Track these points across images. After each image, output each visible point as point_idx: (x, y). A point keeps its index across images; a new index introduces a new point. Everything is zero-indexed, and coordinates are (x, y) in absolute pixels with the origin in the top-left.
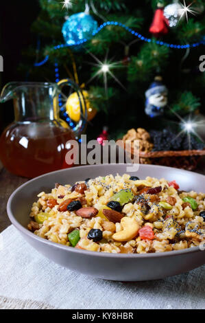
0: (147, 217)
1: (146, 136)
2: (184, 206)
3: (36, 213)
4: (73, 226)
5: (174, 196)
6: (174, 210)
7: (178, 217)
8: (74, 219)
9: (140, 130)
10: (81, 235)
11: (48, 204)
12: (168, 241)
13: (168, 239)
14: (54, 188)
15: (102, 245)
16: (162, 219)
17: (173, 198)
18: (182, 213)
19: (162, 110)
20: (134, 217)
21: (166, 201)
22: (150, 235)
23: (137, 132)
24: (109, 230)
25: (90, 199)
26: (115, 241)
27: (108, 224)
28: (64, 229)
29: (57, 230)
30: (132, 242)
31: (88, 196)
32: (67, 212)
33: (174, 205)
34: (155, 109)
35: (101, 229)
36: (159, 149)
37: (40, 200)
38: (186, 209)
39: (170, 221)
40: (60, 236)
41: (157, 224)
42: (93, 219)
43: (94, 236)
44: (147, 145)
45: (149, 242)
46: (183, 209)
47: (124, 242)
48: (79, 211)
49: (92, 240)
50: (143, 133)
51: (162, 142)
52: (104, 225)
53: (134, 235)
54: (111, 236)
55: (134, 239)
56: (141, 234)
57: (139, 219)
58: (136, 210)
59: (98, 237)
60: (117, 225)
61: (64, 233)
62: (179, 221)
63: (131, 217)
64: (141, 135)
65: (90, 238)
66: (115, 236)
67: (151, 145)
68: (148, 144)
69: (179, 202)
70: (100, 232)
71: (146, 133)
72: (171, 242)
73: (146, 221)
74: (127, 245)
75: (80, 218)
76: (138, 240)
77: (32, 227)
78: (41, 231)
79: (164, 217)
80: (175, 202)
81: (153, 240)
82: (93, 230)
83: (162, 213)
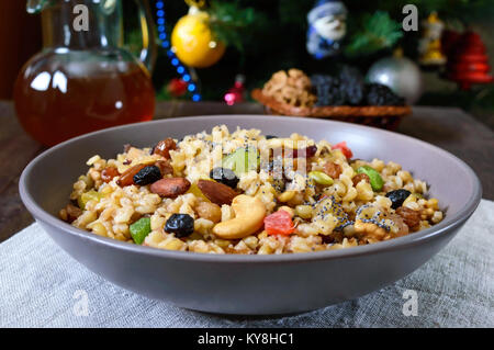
0: (284, 196)
1: (304, 82)
2: (356, 181)
3: (80, 192)
4: (140, 210)
5: (337, 162)
6: (338, 186)
7: (345, 198)
8: (144, 199)
9: (294, 73)
10: (153, 226)
11: (104, 177)
12: (320, 239)
13: (320, 235)
14: (122, 153)
15: (192, 244)
16: (312, 201)
17: (336, 166)
18: (352, 193)
19: (336, 46)
20: (258, 195)
21: (322, 171)
22: (284, 225)
23: (288, 75)
24: (209, 218)
25: (180, 164)
26: (218, 237)
27: (207, 208)
28: (123, 216)
29: (110, 219)
30: (251, 240)
31: (176, 160)
32: (133, 187)
33: (338, 177)
34: (324, 44)
35: (193, 216)
36: (326, 102)
37: (91, 170)
38: (359, 184)
39: (326, 203)
40: (115, 228)
41: (301, 209)
42: (179, 197)
43: (176, 227)
44: (305, 97)
45: (282, 240)
46: (354, 186)
47: (235, 240)
48: (154, 186)
49: (172, 234)
50: (299, 77)
51: (330, 91)
52: (199, 208)
53: (254, 226)
54: (210, 229)
55: (255, 234)
56: (268, 224)
57: (268, 199)
58: (262, 184)
59: (184, 229)
60: (225, 209)
61: (121, 223)
62: (345, 206)
63: (253, 196)
64: (295, 80)
65: (168, 231)
66: (220, 229)
67: (312, 98)
68: (306, 94)
69: (348, 172)
70: (188, 220)
71: (305, 78)
72: (326, 239)
73: (280, 203)
74: (241, 245)
75: (156, 196)
76: (262, 236)
77: (69, 216)
78: (81, 220)
79: (317, 198)
80: (340, 172)
81: (290, 235)
82: (175, 216)
83: (312, 190)
